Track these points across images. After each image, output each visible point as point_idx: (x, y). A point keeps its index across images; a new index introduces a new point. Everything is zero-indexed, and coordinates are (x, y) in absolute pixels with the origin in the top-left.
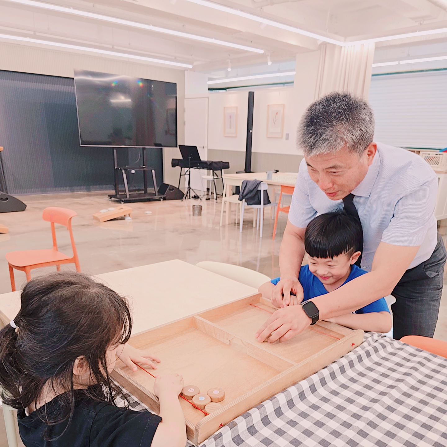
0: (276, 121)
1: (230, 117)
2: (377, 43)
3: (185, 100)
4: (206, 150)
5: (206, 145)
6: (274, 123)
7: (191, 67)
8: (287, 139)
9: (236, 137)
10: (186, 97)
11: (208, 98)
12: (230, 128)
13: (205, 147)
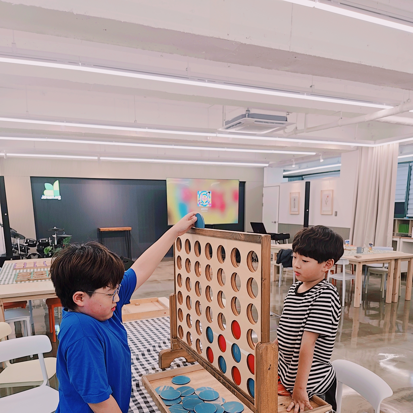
0: (327, 202)
1: (295, 199)
2: (400, 143)
3: (264, 188)
4: (277, 224)
5: (277, 221)
6: (326, 204)
7: (267, 165)
8: (336, 215)
9: (299, 214)
10: (264, 186)
11: (279, 186)
12: (294, 208)
13: (276, 222)
